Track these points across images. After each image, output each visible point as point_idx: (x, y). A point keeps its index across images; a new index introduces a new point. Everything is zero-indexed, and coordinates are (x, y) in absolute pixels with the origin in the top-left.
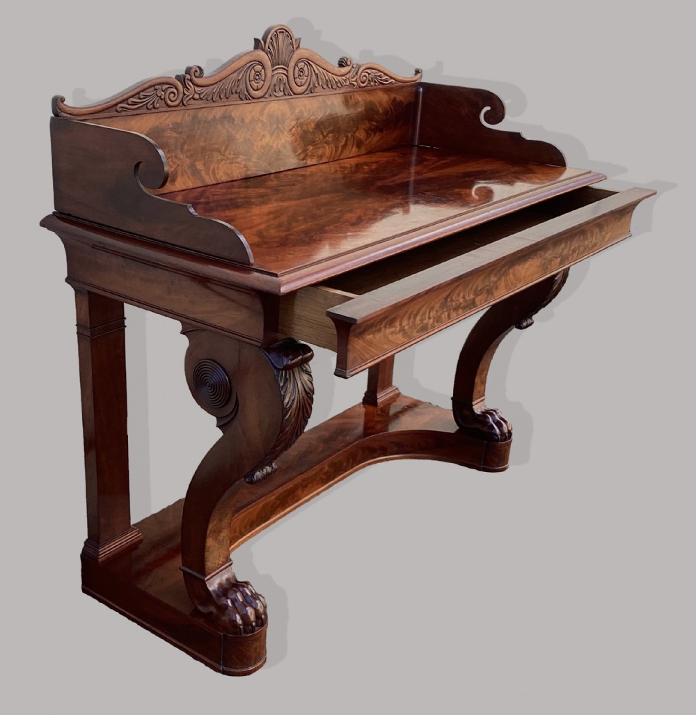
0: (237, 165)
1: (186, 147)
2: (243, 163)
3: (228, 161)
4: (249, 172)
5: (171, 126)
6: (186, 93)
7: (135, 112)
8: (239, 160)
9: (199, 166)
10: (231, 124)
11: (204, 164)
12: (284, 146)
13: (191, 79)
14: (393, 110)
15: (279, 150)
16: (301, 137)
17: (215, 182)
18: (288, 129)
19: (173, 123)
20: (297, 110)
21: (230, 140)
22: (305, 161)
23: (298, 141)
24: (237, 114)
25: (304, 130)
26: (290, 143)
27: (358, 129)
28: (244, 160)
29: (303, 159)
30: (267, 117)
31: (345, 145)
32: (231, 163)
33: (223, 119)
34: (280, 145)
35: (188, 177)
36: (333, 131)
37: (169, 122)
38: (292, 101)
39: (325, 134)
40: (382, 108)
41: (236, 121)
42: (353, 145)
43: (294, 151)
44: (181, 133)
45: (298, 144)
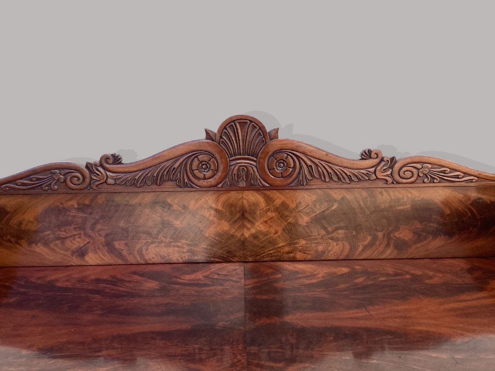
0: (176, 249)
1: (99, 227)
2: (186, 248)
3: (163, 245)
4: (196, 258)
5: (76, 206)
6: (93, 177)
7: (26, 192)
8: (179, 244)
9: (117, 245)
10: (166, 210)
11: (126, 244)
12: (255, 237)
13: (101, 165)
14: (474, 211)
15: (246, 239)
16: (284, 230)
17: (142, 262)
18: (262, 220)
19: (78, 204)
20: (278, 202)
21: (165, 224)
22: (291, 255)
23: (279, 233)
24: (176, 201)
25: (290, 223)
26: (265, 234)
27: (397, 229)
28: (188, 245)
29: (289, 253)
30: (223, 205)
31: (371, 245)
32: (168, 245)
33: (155, 203)
34: (247, 234)
35: (104, 254)
36: (346, 228)
37: (74, 203)
38: (268, 193)
39: (330, 229)
40: (449, 208)
41: (175, 207)
42: (388, 245)
43: (272, 242)
44: (91, 213)
45: (279, 237)
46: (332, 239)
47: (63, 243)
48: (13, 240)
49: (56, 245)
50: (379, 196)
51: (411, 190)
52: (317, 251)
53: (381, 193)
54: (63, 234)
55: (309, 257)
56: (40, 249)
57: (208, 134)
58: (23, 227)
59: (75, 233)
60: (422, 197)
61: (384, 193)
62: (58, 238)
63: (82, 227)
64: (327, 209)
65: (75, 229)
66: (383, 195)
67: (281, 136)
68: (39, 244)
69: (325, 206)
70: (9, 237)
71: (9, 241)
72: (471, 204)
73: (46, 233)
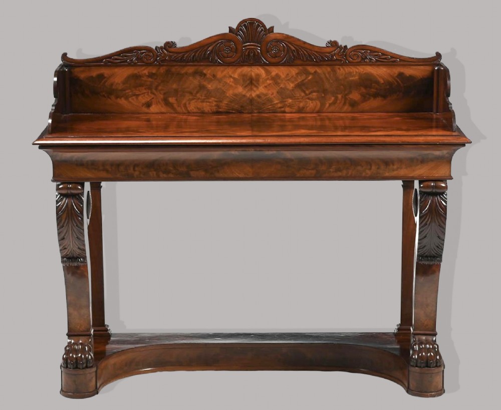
0: (208, 104)
1: (160, 88)
2: (214, 103)
3: (200, 101)
4: (220, 110)
5: (147, 74)
6: (159, 56)
7: (118, 64)
8: (210, 100)
9: (172, 100)
10: (202, 78)
11: (176, 100)
12: (259, 96)
13: (165, 49)
14: (400, 82)
15: (253, 98)
16: (278, 92)
17: (186, 112)
18: (263, 86)
19: (149, 73)
20: (273, 74)
21: (202, 87)
22: (283, 109)
23: (274, 95)
24: (209, 72)
25: (281, 88)
26: (266, 95)
27: (350, 92)
28: (216, 101)
29: (280, 108)
30: (239, 75)
31: (334, 103)
32: (203, 102)
33: (195, 73)
34: (254, 95)
35: (162, 106)
36: (318, 92)
37: (146, 72)
38: (267, 67)
39: (307, 92)
40: (383, 79)
41: (208, 76)
42: (345, 104)
43: (270, 100)
44: (156, 79)
45: (274, 97)
46: (309, 99)
47: (137, 98)
48: (106, 95)
49: (133, 99)
50: (338, 71)
51: (358, 67)
52: (299, 107)
53: (339, 69)
54: (137, 93)
55: (294, 111)
56: (122, 101)
57: (231, 29)
58: (114, 87)
59: (145, 91)
60: (365, 72)
61: (341, 69)
62: (135, 95)
63: (150, 88)
64: (305, 80)
65: (145, 89)
66: (340, 70)
67: (275, 31)
68: (123, 99)
69: (303, 77)
70: (104, 93)
71: (104, 96)
72: (397, 77)
73: (127, 91)
